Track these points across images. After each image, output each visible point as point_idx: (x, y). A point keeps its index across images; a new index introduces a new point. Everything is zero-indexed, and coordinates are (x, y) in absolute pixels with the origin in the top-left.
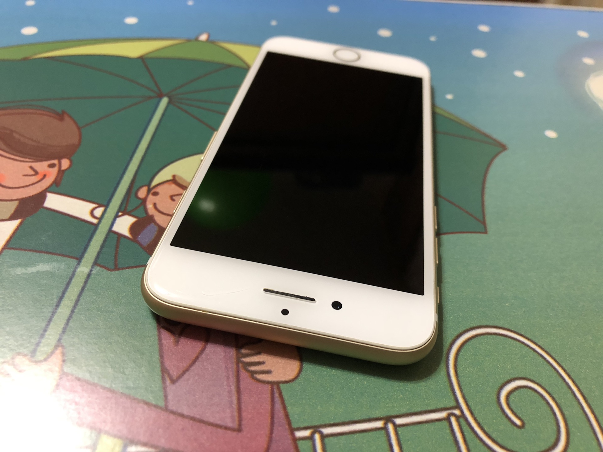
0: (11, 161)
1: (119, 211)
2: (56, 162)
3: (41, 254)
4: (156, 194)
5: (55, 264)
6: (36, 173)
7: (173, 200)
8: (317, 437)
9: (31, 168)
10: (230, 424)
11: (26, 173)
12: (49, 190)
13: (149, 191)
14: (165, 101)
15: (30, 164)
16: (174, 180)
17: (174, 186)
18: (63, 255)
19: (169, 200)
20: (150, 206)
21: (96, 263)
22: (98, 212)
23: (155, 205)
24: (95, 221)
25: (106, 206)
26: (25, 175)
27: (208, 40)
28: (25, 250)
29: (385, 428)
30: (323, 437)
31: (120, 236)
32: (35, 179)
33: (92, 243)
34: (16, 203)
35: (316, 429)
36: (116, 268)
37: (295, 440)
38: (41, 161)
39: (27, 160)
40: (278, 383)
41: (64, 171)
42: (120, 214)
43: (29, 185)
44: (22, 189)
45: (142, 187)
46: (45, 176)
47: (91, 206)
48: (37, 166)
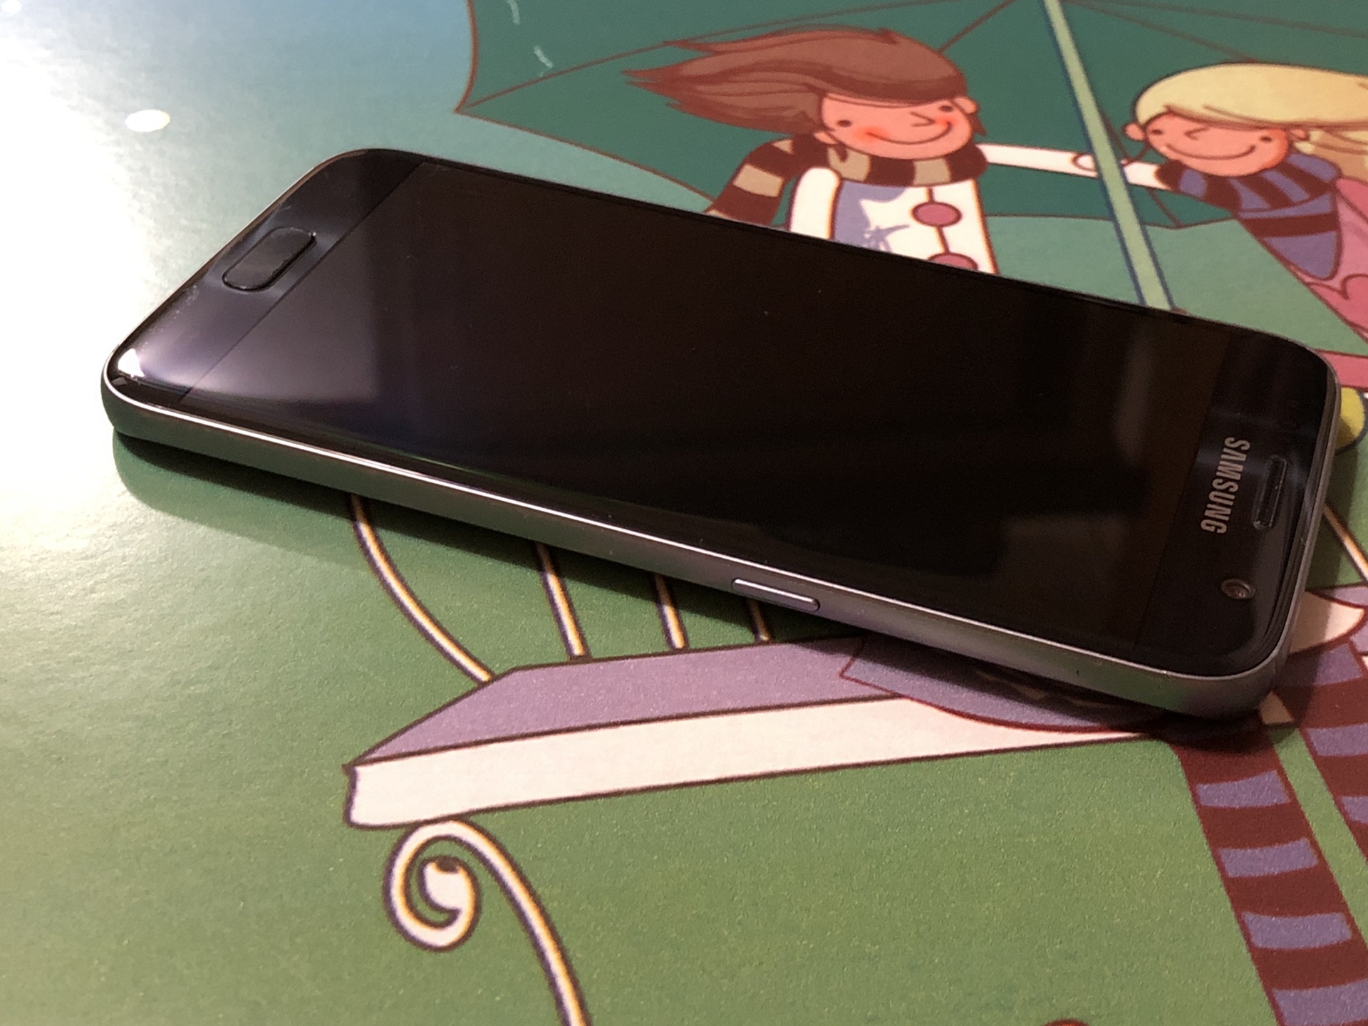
1: (1118, 158)
2: (946, 103)
4: (1158, 132)
6: (931, 121)
7: (1195, 138)
9: (913, 114)
11: (914, 123)
12: (975, 140)
13: (1144, 128)
15: (908, 110)
16: (1171, 112)
17: (1178, 120)
19: (1188, 140)
20: (1163, 149)
21: (1143, 223)
22: (1086, 161)
23: (1169, 146)
24: (1093, 174)
25: (1092, 154)
26: (915, 125)
31: (1150, 190)
32: (936, 129)
36: (1179, 226)
39: (897, 104)
41: (972, 115)
42: (1123, 162)
45: (1126, 125)
46: (949, 126)
47: (1068, 156)
48: (920, 109)
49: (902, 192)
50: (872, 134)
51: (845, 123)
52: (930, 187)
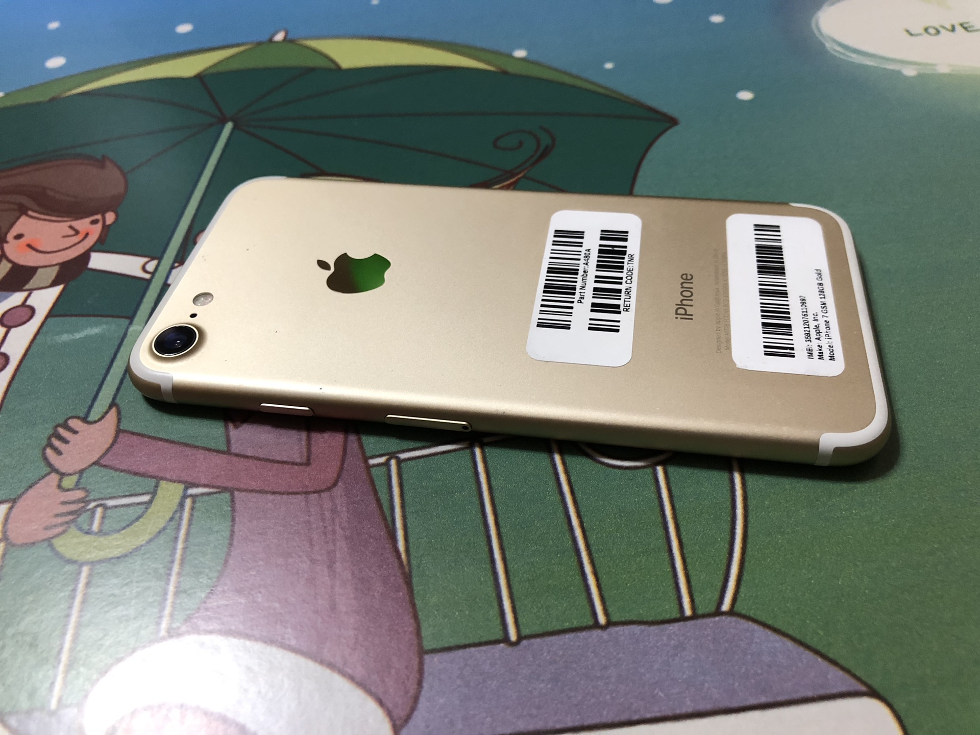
0: (47, 223)
2: (99, 217)
3: (88, 318)
5: (104, 326)
6: (77, 232)
8: (393, 462)
9: (71, 227)
10: (298, 460)
11: (65, 234)
12: (93, 249)
14: (229, 126)
15: (69, 223)
18: (112, 316)
25: (160, 259)
26: (64, 237)
27: (285, 39)
28: (71, 316)
30: (399, 462)
32: (76, 239)
33: (145, 300)
34: (57, 268)
35: (392, 455)
37: (369, 467)
38: (82, 218)
39: (65, 219)
41: (109, 226)
43: (70, 247)
44: (63, 252)
46: (87, 235)
47: (142, 260)
48: (77, 224)
49: (11, 295)
50: (29, 246)
51: (19, 237)
52: (31, 291)
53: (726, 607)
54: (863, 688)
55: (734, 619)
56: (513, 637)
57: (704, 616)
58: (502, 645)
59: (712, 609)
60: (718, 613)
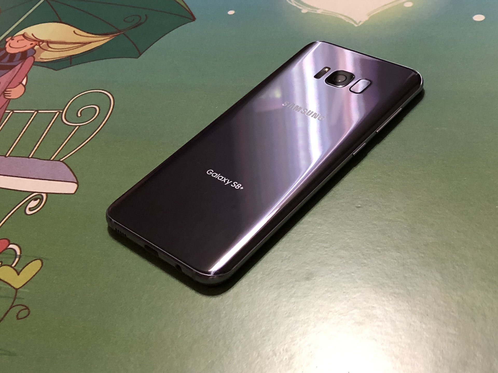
8: (11, 113)
29: (33, 113)
30: (13, 112)
35: (13, 111)
37: (5, 112)
40: (10, 99)
53: (61, 160)
54: (76, 181)
55: (61, 163)
56: (7, 156)
57: (55, 161)
58: (3, 157)
59: (58, 160)
60: (59, 161)
